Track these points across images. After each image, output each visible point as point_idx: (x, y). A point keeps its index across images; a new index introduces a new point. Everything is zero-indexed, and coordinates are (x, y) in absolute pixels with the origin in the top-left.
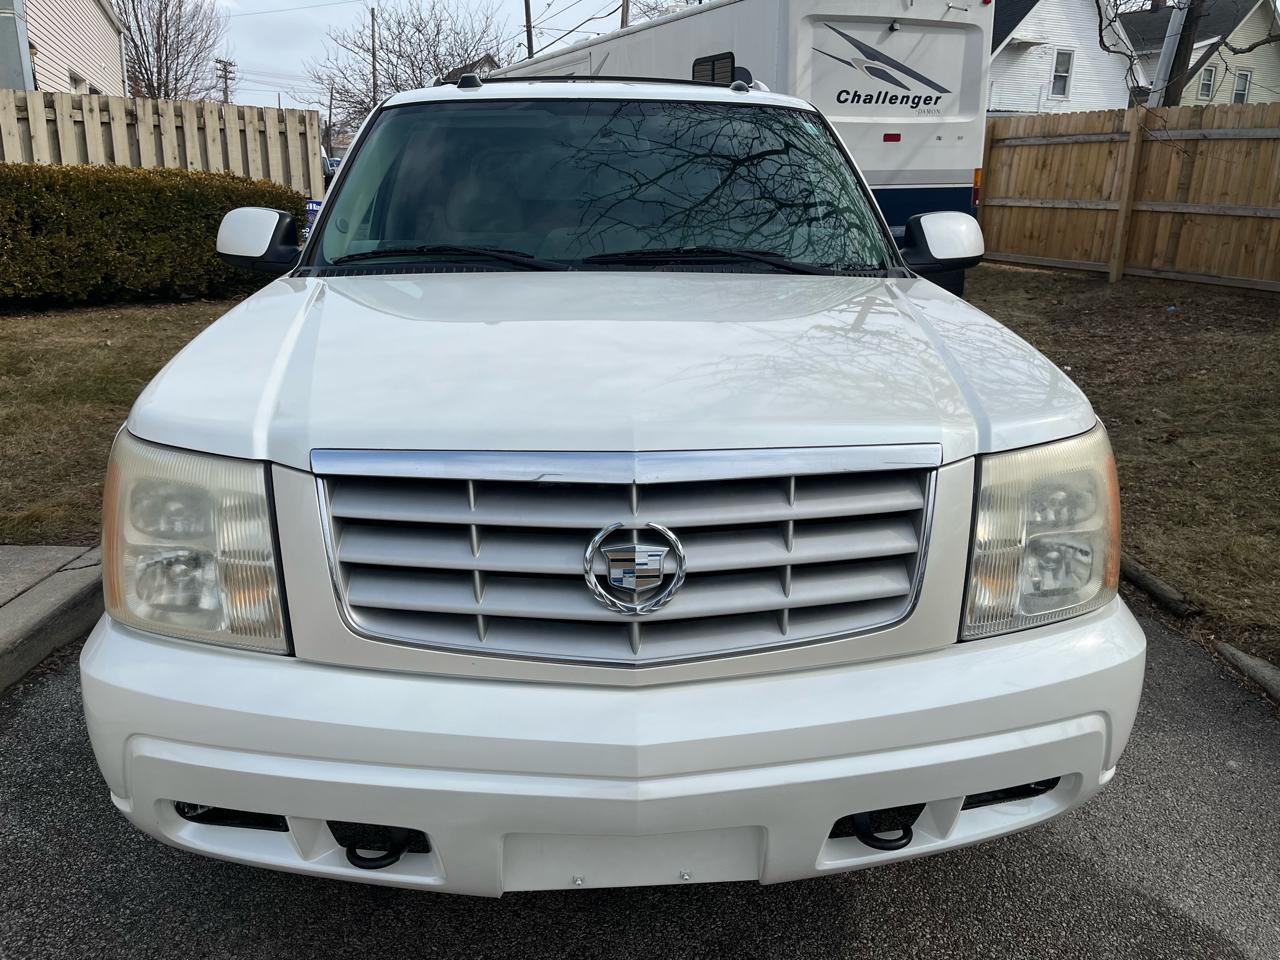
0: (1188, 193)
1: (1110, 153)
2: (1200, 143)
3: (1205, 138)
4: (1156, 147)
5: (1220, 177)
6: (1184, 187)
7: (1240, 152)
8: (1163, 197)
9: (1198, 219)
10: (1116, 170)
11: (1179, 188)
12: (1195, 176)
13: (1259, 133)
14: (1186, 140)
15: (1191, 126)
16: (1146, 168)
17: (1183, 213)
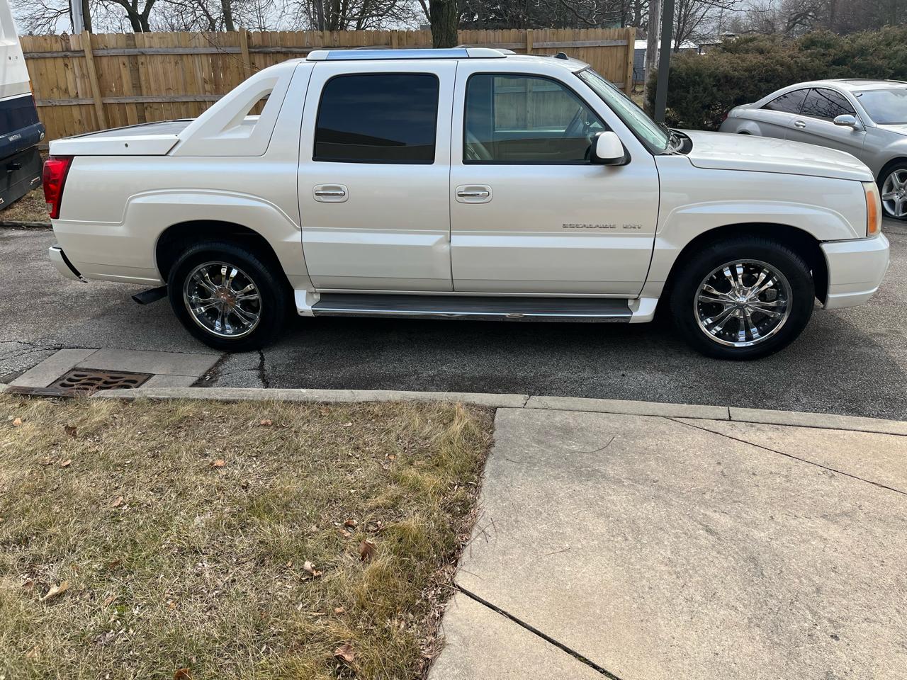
0: (141, 90)
1: (66, 65)
2: (139, 57)
3: (143, 54)
4: (105, 61)
5: (162, 78)
6: (137, 86)
7: (170, 63)
8: (123, 93)
9: (155, 106)
10: (76, 77)
11: (133, 87)
12: (143, 78)
13: (181, 51)
14: (129, 56)
15: (128, 46)
16: (102, 75)
17: (143, 103)
